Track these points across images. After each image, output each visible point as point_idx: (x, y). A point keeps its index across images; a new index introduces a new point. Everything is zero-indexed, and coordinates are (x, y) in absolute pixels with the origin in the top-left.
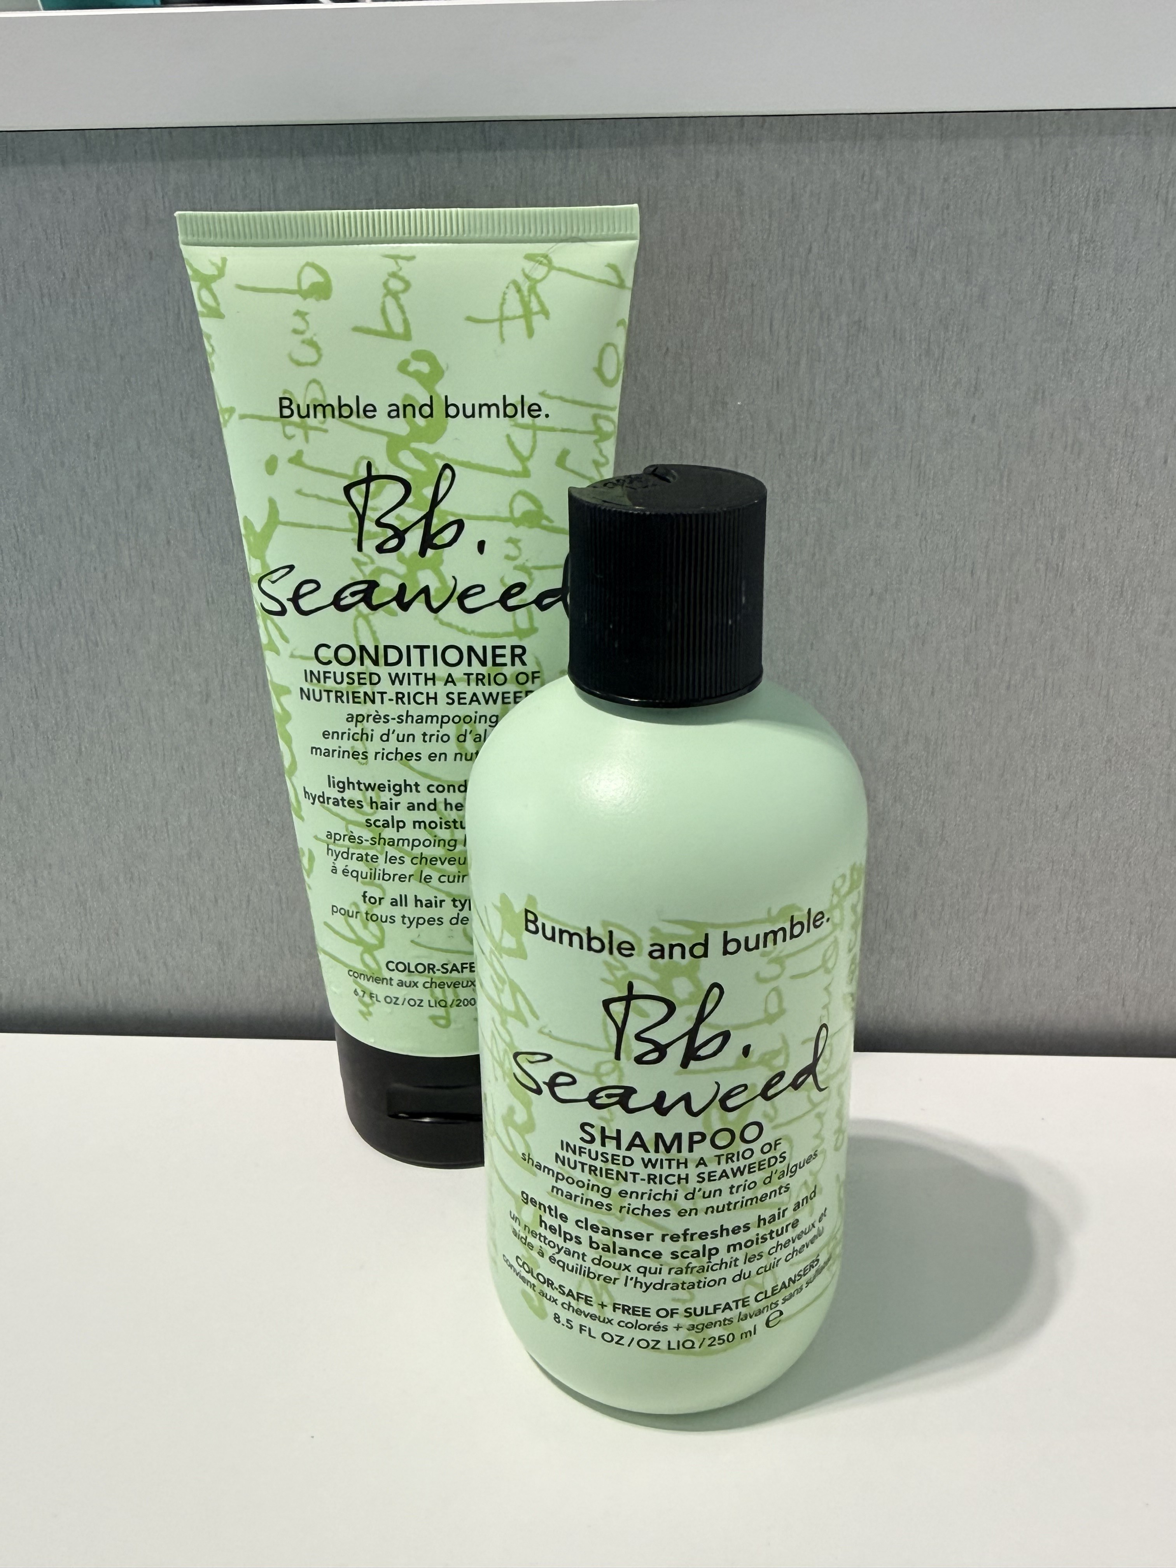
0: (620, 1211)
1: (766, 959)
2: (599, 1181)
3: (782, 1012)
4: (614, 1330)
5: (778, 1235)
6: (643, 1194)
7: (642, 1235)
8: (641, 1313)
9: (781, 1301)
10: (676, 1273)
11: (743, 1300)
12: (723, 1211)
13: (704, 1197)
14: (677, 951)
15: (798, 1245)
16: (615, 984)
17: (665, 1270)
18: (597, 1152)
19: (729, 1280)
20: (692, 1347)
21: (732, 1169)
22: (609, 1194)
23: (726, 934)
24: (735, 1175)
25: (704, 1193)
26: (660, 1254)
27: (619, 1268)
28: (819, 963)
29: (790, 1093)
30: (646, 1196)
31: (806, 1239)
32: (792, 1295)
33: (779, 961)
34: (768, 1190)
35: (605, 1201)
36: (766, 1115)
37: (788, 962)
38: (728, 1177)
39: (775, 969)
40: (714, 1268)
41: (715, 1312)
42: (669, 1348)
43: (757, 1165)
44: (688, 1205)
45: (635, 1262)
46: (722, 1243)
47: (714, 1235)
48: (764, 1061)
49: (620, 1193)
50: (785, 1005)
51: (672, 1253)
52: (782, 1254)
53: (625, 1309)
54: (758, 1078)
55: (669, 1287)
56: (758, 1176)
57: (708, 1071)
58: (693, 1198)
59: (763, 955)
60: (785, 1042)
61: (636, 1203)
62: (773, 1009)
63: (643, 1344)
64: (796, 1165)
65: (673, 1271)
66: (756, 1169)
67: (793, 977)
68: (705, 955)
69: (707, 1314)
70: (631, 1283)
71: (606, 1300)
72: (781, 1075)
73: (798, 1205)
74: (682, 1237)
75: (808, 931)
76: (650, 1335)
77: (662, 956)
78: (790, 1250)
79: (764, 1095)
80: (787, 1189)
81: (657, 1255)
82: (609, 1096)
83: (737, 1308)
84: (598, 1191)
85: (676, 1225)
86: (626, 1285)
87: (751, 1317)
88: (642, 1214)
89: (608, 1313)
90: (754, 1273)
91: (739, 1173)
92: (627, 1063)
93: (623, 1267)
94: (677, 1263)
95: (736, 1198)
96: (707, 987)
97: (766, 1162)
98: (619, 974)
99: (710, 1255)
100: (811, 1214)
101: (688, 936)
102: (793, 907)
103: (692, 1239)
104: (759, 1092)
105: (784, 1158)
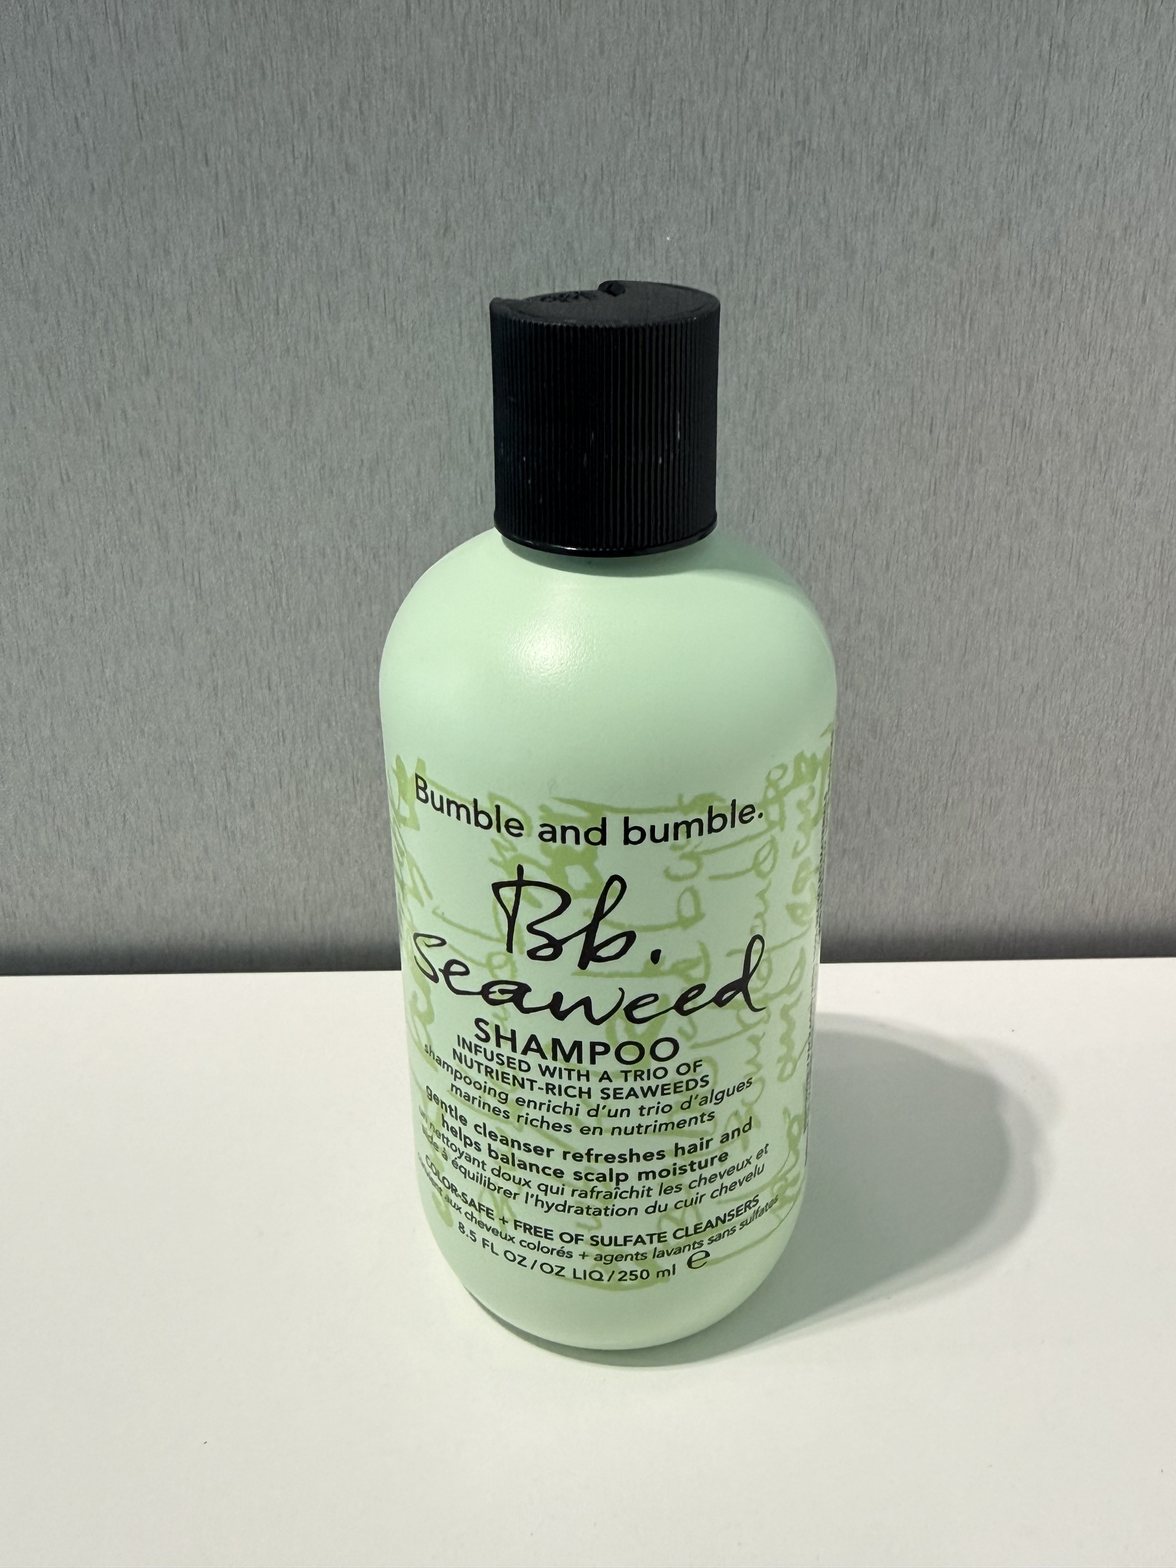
0: (518, 1121)
1: (678, 853)
2: (496, 1085)
3: (699, 916)
4: (517, 1249)
5: (700, 1167)
6: (541, 1104)
7: (542, 1150)
8: (543, 1234)
9: (706, 1242)
10: (580, 1195)
11: (659, 1235)
12: (632, 1133)
13: (609, 1116)
14: (570, 834)
15: (728, 1181)
16: (504, 865)
17: (568, 1190)
18: (492, 1053)
19: (641, 1211)
20: (600, 1279)
21: (642, 1088)
22: (506, 1099)
23: (626, 820)
24: (645, 1095)
25: (610, 1111)
26: (562, 1173)
27: (519, 1183)
28: (749, 864)
29: (712, 1010)
30: (544, 1107)
31: (737, 1176)
32: (720, 1237)
33: (694, 857)
34: (687, 1115)
35: (503, 1108)
36: (681, 1031)
37: (706, 860)
38: (637, 1097)
39: (689, 867)
40: (624, 1195)
41: (625, 1244)
42: (575, 1277)
43: (672, 1087)
44: (592, 1122)
45: (536, 1179)
46: (632, 1169)
47: (622, 1159)
48: (675, 970)
49: (517, 1101)
50: (704, 907)
51: (576, 1173)
52: (706, 1189)
53: (527, 1228)
54: (672, 989)
55: (572, 1210)
56: (672, 1099)
57: (611, 975)
58: (596, 1115)
59: (674, 848)
60: (704, 950)
61: (534, 1114)
62: (688, 911)
63: (547, 1268)
64: (723, 1092)
65: (576, 1193)
66: (672, 1090)
67: (713, 878)
68: (603, 841)
69: (616, 1245)
70: (532, 1201)
71: (507, 1216)
72: (701, 988)
73: (725, 1138)
74: (585, 1157)
75: (733, 825)
76: (555, 1260)
77: (554, 839)
78: (717, 1185)
79: (679, 1007)
80: (711, 1117)
81: (558, 1173)
82: (502, 992)
83: (651, 1242)
84: (495, 1096)
85: (579, 1143)
86: (526, 1202)
87: (669, 1255)
88: (541, 1127)
89: (510, 1229)
90: (671, 1205)
91: (650, 1093)
92: (519, 956)
93: (523, 1182)
94: (581, 1185)
95: (645, 1121)
96: (606, 879)
97: (684, 1085)
98: (509, 855)
99: (618, 1181)
100: (745, 1148)
101: (583, 819)
102: (712, 796)
103: (597, 1161)
104: (673, 1004)
105: (707, 1082)
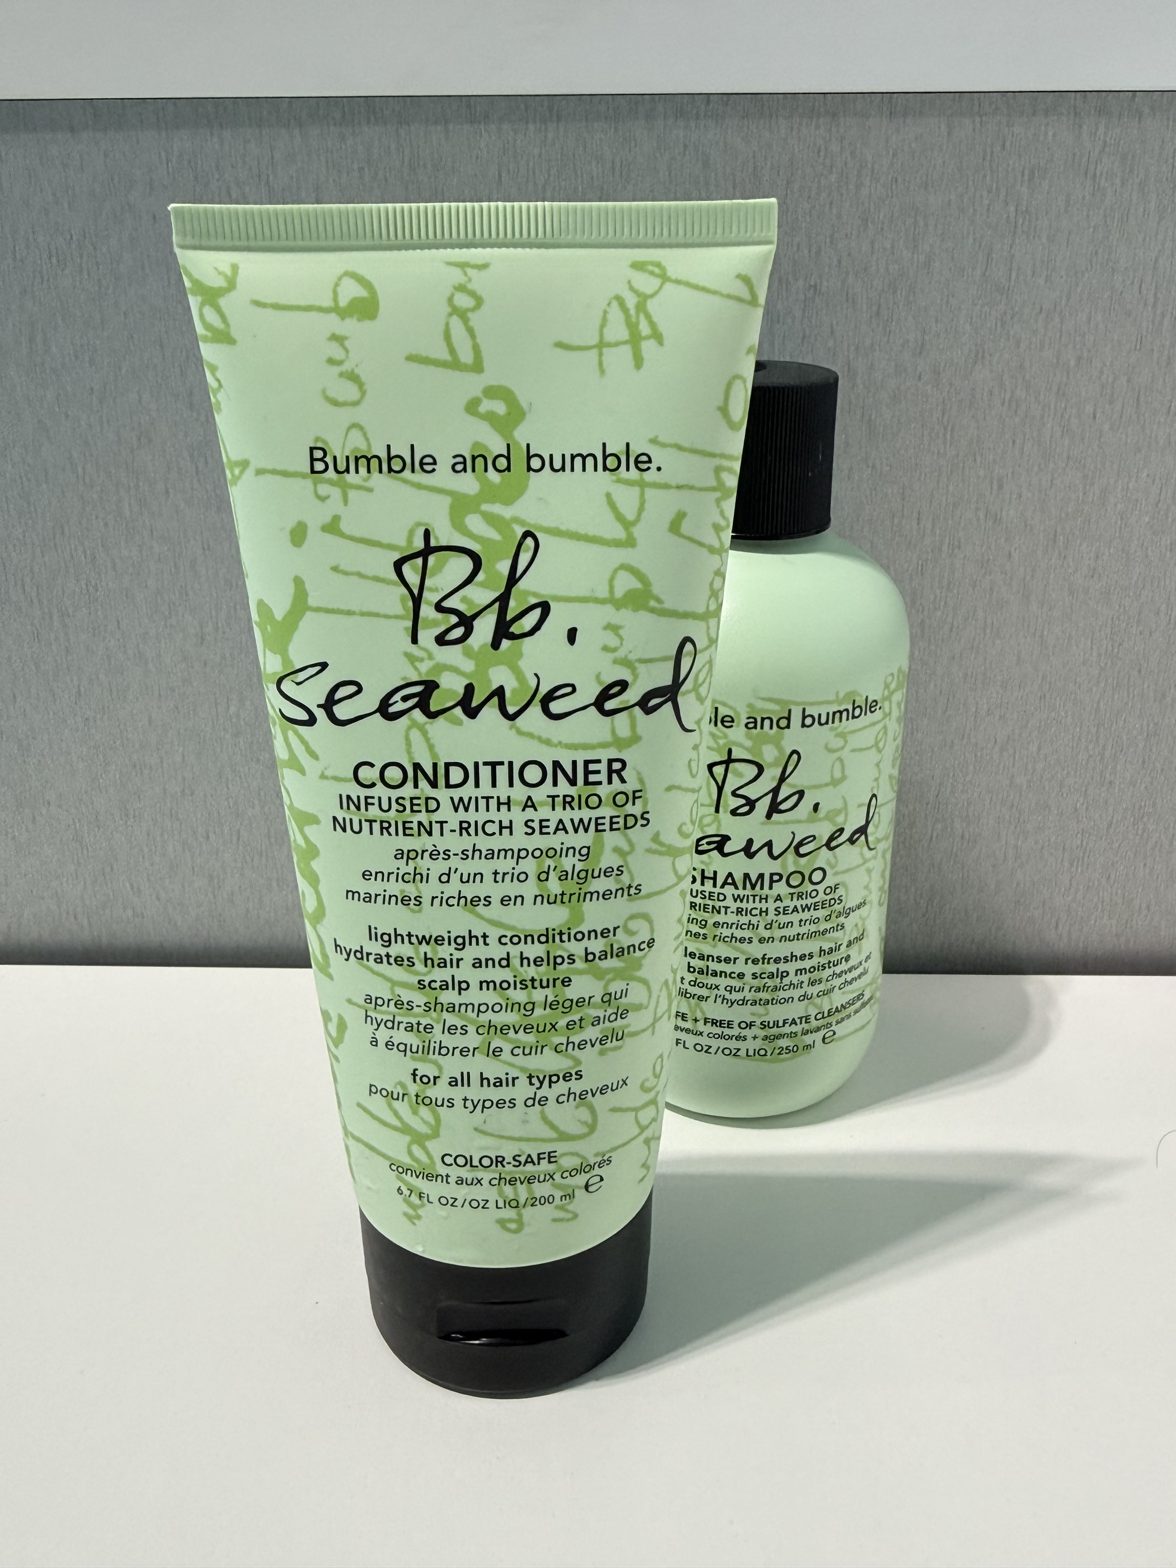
0: (714, 940)
1: (834, 733)
2: (697, 915)
3: (844, 778)
4: (704, 1041)
5: (834, 965)
6: (732, 924)
7: (730, 959)
8: (726, 1025)
9: (834, 1023)
10: (755, 991)
11: (806, 1017)
12: (793, 940)
13: (779, 928)
14: (767, 723)
15: (849, 977)
16: (718, 750)
17: (747, 988)
18: (697, 891)
19: (796, 999)
20: (765, 1055)
21: (802, 905)
22: (705, 925)
23: (804, 710)
24: (803, 911)
25: (780, 924)
26: (744, 975)
27: (711, 988)
28: (872, 742)
29: (847, 846)
30: (734, 926)
31: (855, 973)
32: (843, 1020)
33: (842, 735)
34: (828, 926)
35: (702, 931)
36: (828, 862)
37: (850, 738)
38: (798, 912)
39: (840, 742)
40: (785, 988)
41: (784, 1026)
42: (747, 1055)
43: (820, 904)
44: (766, 934)
45: (723, 982)
46: (791, 967)
47: (786, 960)
48: (829, 817)
49: (714, 924)
50: (847, 773)
51: (753, 974)
52: (837, 982)
53: (714, 1022)
54: (824, 831)
55: (749, 1002)
56: (821, 913)
57: (787, 822)
58: (771, 928)
59: (832, 729)
60: (845, 802)
61: (726, 932)
62: (838, 774)
63: (727, 1052)
64: (850, 909)
65: (753, 989)
66: (820, 907)
67: (854, 750)
68: (788, 727)
69: (778, 1027)
70: (719, 1000)
71: (699, 1016)
72: (841, 830)
73: (850, 944)
74: (761, 961)
75: (866, 714)
76: (733, 1044)
77: (755, 727)
78: (842, 980)
79: (828, 845)
80: (843, 927)
81: (741, 976)
82: (709, 843)
83: (801, 1023)
84: (697, 924)
85: (756, 950)
86: (715, 1002)
87: (811, 1033)
88: (731, 942)
89: (700, 1026)
90: (815, 995)
91: (806, 909)
92: (724, 815)
93: (714, 987)
94: (757, 983)
95: (803, 930)
96: (788, 752)
97: (828, 902)
98: (721, 742)
99: (782, 977)
100: (860, 952)
101: (775, 710)
102: (854, 693)
103: (768, 963)
104: (824, 842)
105: (841, 901)
